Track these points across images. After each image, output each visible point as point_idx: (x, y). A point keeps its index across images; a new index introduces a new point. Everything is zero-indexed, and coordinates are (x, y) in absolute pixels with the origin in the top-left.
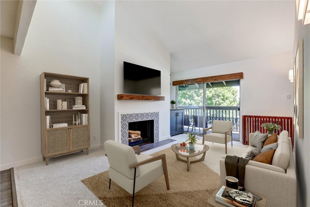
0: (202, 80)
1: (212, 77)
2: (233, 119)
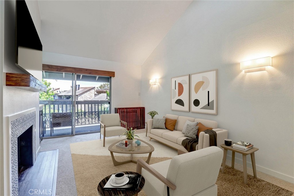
0: (73, 70)
1: (87, 70)
2: (81, 113)
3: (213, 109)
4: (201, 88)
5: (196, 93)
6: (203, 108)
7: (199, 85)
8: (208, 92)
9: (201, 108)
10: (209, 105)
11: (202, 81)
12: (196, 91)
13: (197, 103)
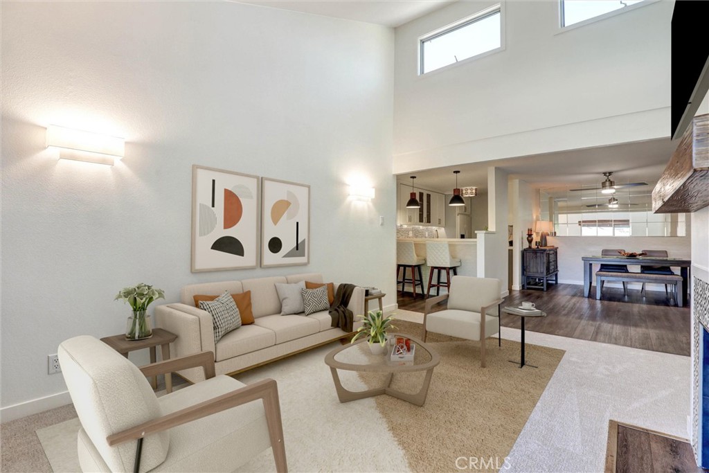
3: (304, 256)
4: (285, 214)
5: (275, 224)
6: (288, 255)
7: (281, 208)
8: (297, 223)
9: (284, 256)
10: (298, 249)
11: (286, 199)
12: (276, 219)
13: (275, 245)
